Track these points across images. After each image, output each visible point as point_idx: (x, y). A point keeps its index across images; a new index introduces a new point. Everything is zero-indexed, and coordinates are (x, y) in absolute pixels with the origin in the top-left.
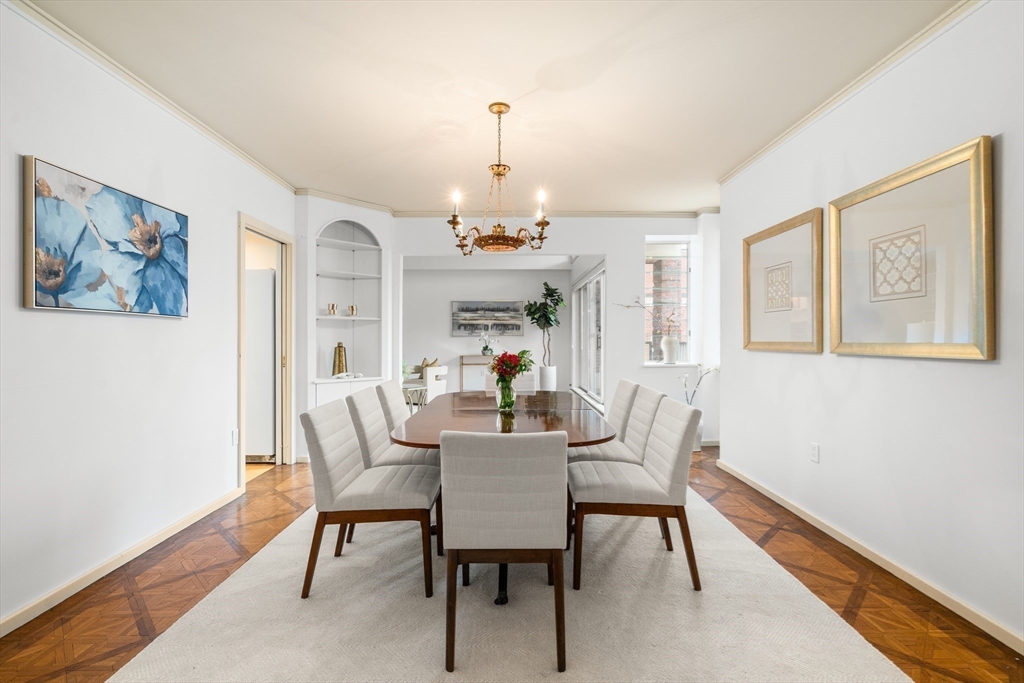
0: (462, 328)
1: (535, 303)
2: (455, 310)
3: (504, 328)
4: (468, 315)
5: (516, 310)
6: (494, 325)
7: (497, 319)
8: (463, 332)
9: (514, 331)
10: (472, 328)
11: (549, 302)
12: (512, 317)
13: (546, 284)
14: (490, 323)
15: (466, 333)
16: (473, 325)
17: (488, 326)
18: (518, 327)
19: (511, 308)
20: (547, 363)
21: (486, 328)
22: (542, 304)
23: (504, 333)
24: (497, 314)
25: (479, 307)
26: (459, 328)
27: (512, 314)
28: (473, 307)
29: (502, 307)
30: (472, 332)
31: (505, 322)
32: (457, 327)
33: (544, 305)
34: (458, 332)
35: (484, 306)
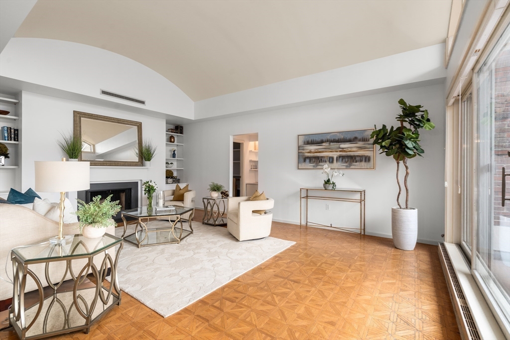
0: (308, 160)
1: (384, 126)
2: (301, 143)
3: (350, 160)
4: (313, 148)
5: (364, 140)
6: (340, 157)
7: (343, 150)
8: (308, 165)
9: (363, 163)
10: (317, 160)
11: (407, 125)
12: (360, 148)
13: (402, 102)
14: (335, 155)
15: (310, 165)
16: (317, 158)
17: (332, 158)
18: (367, 159)
19: (359, 137)
20: (403, 205)
21: (331, 160)
22: (398, 129)
23: (350, 165)
24: (343, 146)
25: (324, 138)
26: (305, 161)
27: (360, 144)
28: (318, 139)
29: (348, 137)
30: (317, 165)
31: (352, 154)
32: (302, 160)
33: (400, 130)
34: (303, 165)
35: (328, 137)
